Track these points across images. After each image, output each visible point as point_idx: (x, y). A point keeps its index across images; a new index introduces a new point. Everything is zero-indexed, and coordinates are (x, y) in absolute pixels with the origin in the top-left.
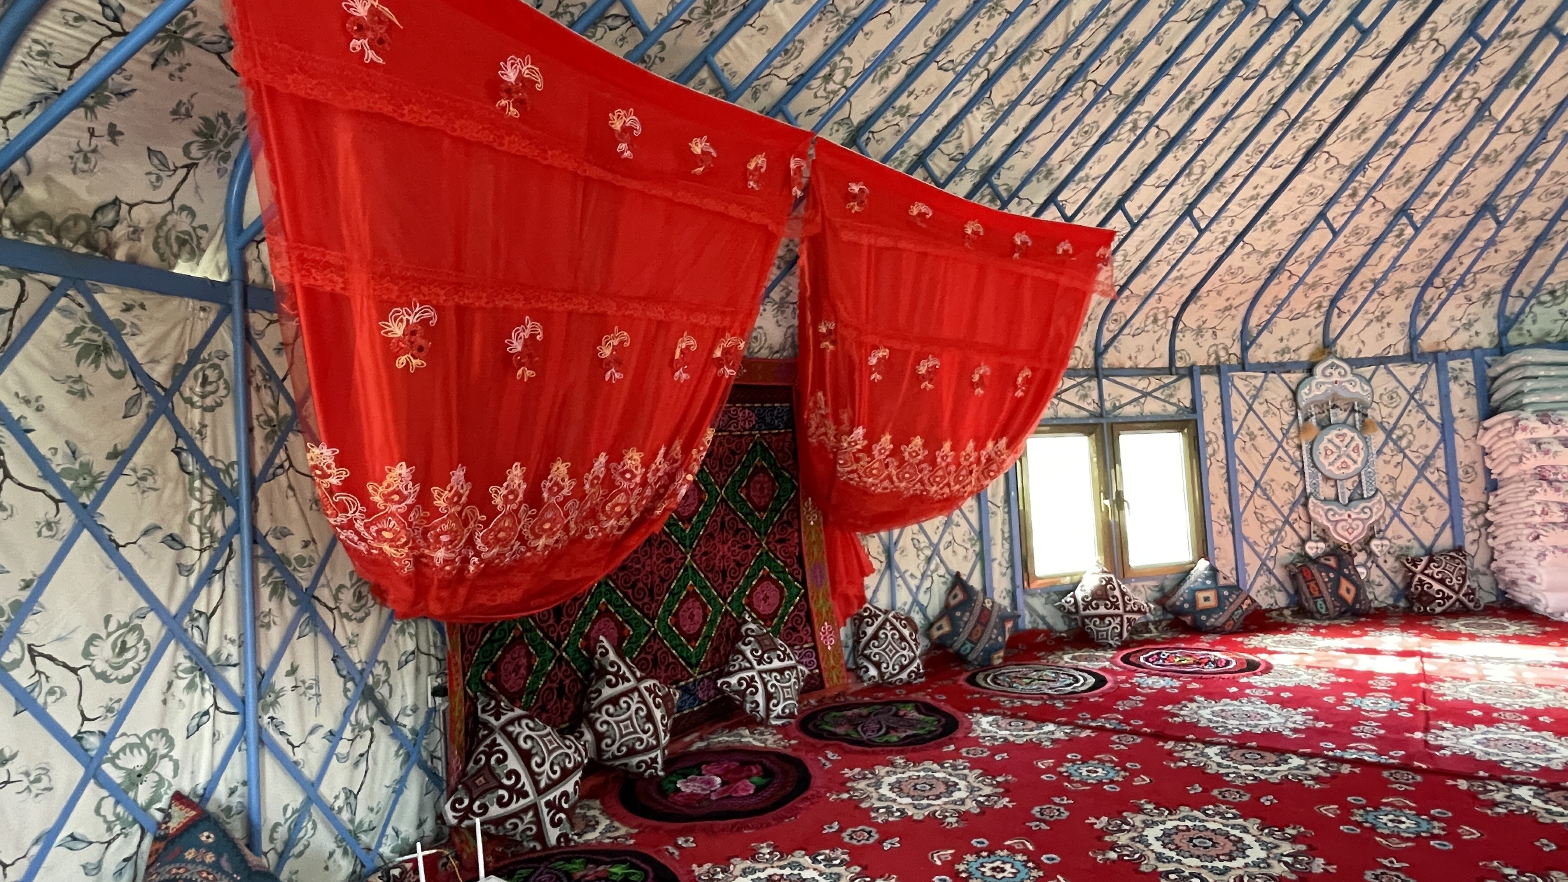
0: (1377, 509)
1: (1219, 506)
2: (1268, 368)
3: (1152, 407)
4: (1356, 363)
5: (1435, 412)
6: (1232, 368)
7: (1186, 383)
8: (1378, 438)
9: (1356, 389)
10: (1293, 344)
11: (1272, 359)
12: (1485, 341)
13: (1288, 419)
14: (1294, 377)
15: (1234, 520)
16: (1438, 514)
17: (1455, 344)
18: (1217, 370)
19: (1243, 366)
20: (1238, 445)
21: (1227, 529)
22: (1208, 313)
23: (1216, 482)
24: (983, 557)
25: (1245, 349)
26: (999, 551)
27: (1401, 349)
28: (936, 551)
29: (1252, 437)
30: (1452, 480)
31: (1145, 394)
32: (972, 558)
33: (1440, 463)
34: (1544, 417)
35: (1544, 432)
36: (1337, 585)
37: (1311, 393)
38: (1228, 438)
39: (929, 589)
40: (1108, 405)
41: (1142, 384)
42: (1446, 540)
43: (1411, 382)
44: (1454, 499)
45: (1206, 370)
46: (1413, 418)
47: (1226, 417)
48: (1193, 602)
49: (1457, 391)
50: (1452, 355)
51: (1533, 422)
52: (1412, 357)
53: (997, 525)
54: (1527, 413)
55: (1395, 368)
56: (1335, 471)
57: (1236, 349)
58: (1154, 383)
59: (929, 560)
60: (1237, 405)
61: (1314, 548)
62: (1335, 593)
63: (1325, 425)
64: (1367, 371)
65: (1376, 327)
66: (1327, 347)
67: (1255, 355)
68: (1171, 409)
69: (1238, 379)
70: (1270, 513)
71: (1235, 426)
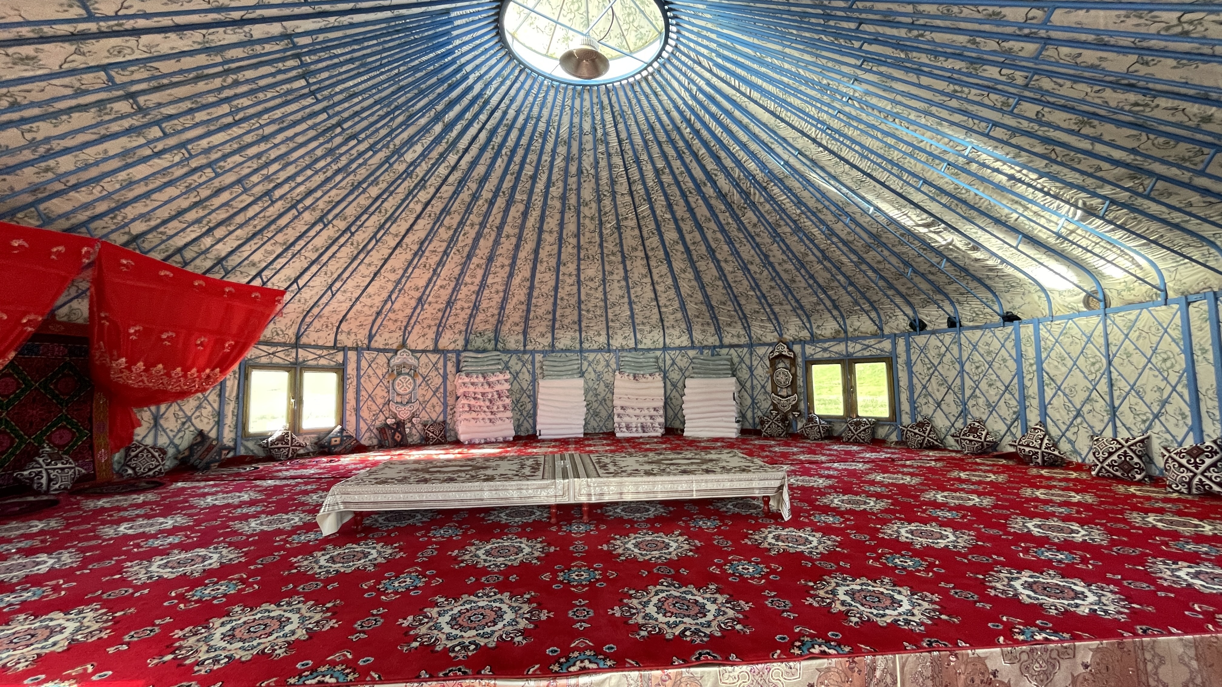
0: (416, 406)
1: (351, 403)
2: (379, 350)
3: (323, 362)
4: (413, 351)
5: (441, 372)
6: (363, 349)
7: (341, 353)
8: (419, 380)
9: (412, 361)
10: (390, 342)
11: (381, 347)
12: (460, 348)
13: (385, 371)
14: (389, 355)
15: (357, 410)
16: (439, 409)
17: (451, 347)
18: (356, 349)
19: (368, 348)
20: (362, 380)
21: (354, 413)
22: (351, 326)
23: (351, 395)
24: (219, 423)
25: (370, 342)
26: (229, 420)
27: (431, 348)
28: (189, 419)
29: (369, 377)
30: (445, 397)
31: (320, 357)
32: (212, 423)
33: (442, 390)
34: (467, 375)
35: (467, 380)
36: (394, 434)
37: (396, 361)
38: (359, 377)
39: (182, 437)
40: (301, 360)
41: (319, 352)
42: (441, 418)
43: (434, 360)
44: (445, 404)
45: (350, 349)
46: (434, 373)
47: (358, 369)
48: (330, 442)
49: (449, 365)
50: (449, 351)
51: (464, 377)
52: (436, 350)
53: (230, 409)
54: (463, 374)
55: (429, 355)
56: (401, 391)
57: (366, 342)
58: (325, 352)
59: (184, 424)
60: (364, 364)
61: (390, 421)
62: (393, 438)
63: (399, 374)
64: (418, 355)
65: (422, 339)
66: (403, 345)
67: (374, 345)
68: (333, 363)
69: (366, 354)
70: (374, 407)
71: (362, 373)
